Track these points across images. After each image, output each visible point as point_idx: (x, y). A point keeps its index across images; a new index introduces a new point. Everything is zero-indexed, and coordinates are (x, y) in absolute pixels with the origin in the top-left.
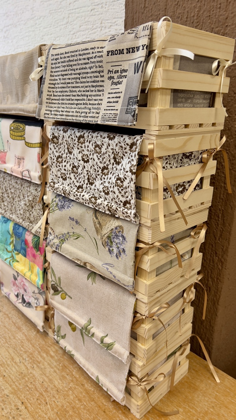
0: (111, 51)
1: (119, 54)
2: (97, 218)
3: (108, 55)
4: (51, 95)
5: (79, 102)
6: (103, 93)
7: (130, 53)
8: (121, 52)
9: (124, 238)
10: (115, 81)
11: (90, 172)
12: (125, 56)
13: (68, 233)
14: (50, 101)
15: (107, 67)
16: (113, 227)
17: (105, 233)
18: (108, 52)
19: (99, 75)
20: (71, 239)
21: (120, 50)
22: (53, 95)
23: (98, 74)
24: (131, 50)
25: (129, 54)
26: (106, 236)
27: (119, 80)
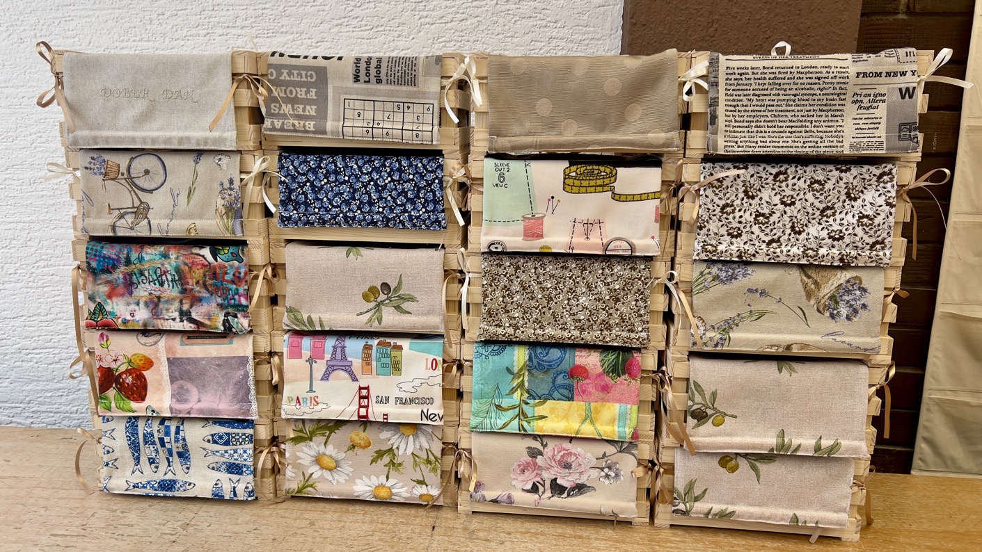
0: (864, 73)
1: (875, 77)
2: (809, 277)
3: (857, 77)
4: (731, 121)
5: (794, 129)
6: (842, 118)
7: (890, 76)
8: (879, 75)
9: (864, 290)
10: (862, 105)
11: (796, 217)
12: (883, 79)
13: (739, 315)
14: (731, 129)
15: (851, 90)
16: (843, 280)
17: (825, 293)
18: (857, 73)
19: (838, 98)
20: (745, 322)
21: (876, 73)
22: (733, 121)
23: (835, 97)
24: (892, 74)
25: (888, 78)
26: (827, 297)
27: (871, 104)
